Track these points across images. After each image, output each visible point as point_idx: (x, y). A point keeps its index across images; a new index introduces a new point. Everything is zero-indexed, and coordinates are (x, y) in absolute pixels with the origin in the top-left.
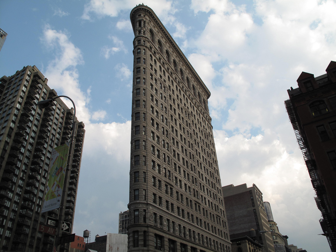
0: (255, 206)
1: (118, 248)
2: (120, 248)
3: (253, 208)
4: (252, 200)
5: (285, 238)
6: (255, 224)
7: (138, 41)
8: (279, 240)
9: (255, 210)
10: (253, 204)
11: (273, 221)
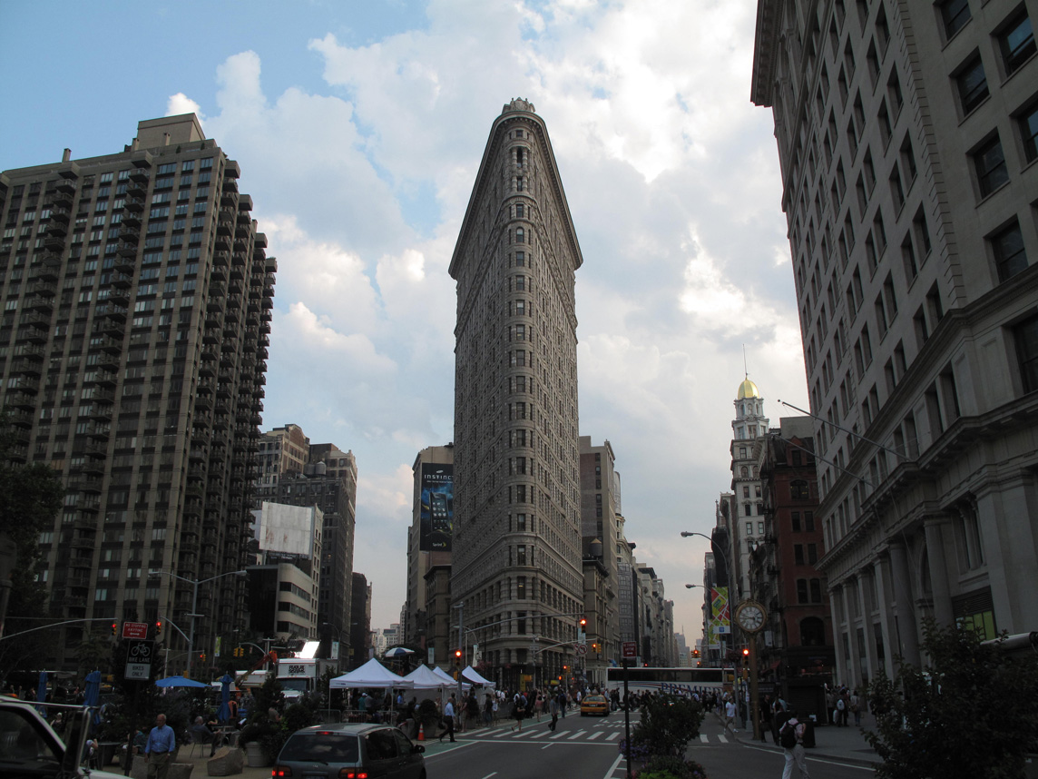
0: (600, 488)
1: (285, 538)
2: (290, 539)
3: (596, 492)
4: (598, 473)
5: (629, 548)
6: (595, 524)
7: (517, 205)
8: (623, 555)
9: (599, 497)
10: (598, 485)
11: (620, 515)
